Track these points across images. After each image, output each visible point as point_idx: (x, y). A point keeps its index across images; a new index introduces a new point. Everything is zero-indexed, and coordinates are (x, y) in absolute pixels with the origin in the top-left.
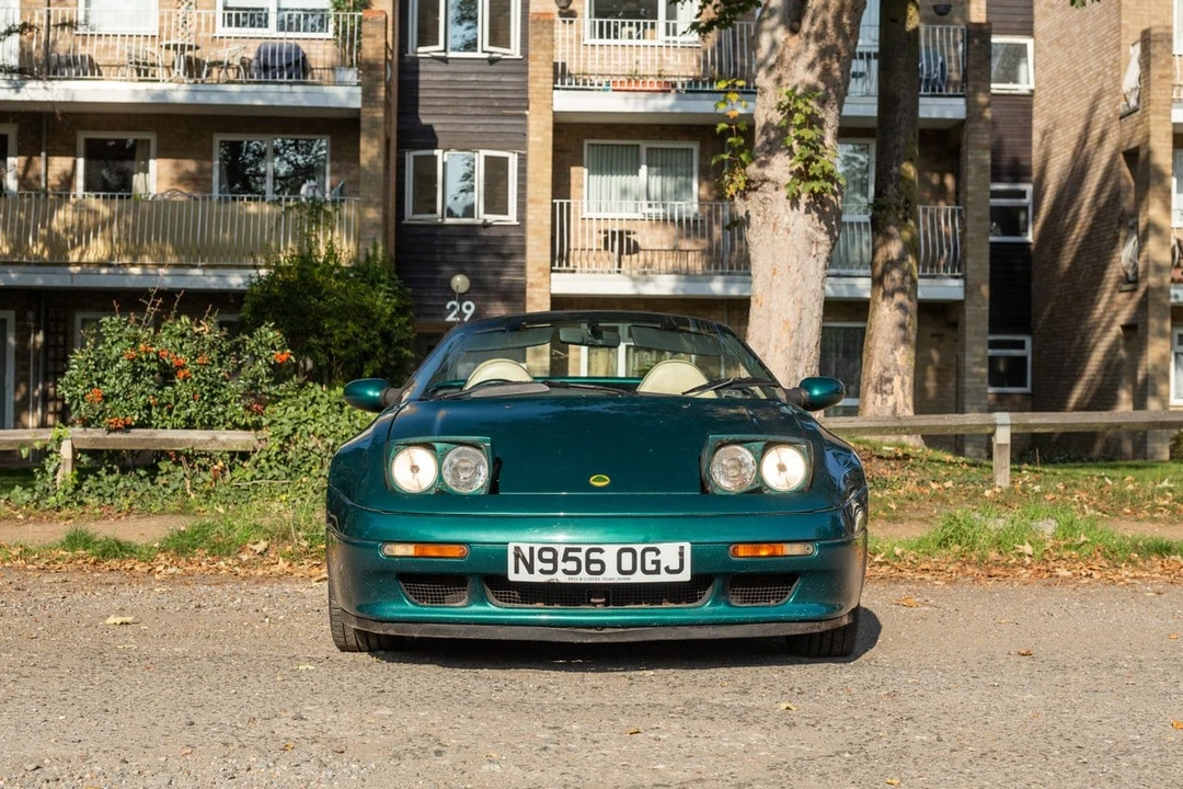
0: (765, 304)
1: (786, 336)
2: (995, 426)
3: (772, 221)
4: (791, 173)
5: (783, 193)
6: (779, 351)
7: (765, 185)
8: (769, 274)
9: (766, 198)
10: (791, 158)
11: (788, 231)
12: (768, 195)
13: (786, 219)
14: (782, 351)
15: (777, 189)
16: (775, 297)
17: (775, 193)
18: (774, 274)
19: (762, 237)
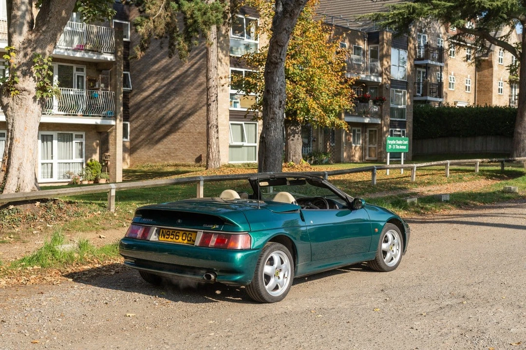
0: (21, 142)
1: (31, 155)
2: (111, 189)
3: (25, 107)
4: (35, 88)
5: (31, 96)
6: (28, 161)
7: (24, 92)
8: (23, 129)
9: (23, 98)
10: (35, 82)
11: (33, 112)
12: (24, 97)
13: (32, 106)
14: (30, 162)
15: (29, 94)
16: (26, 139)
17: (28, 96)
18: (25, 129)
19: (19, 114)
